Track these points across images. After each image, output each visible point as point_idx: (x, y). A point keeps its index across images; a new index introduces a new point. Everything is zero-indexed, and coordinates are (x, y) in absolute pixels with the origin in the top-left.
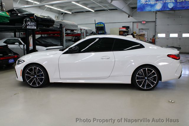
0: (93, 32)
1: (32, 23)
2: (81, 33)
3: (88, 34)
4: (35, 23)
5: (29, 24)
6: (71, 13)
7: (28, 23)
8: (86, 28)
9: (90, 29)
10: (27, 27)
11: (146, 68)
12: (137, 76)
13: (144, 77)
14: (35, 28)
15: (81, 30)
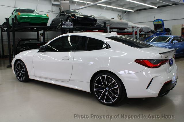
0: (151, 30)
1: (67, 23)
2: (133, 31)
3: (143, 33)
4: (71, 23)
5: (65, 23)
6: (133, 11)
7: (63, 23)
8: (141, 26)
9: (148, 27)
10: (63, 26)
11: (106, 76)
12: (95, 84)
13: (104, 87)
14: (72, 27)
15: (133, 28)
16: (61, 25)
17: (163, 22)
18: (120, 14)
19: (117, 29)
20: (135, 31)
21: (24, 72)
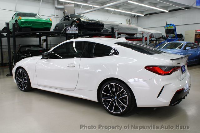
0: (163, 36)
1: (72, 28)
2: (143, 37)
3: (154, 38)
4: (76, 28)
5: (70, 28)
6: (143, 15)
7: (68, 28)
8: (152, 31)
9: (159, 32)
10: (67, 31)
11: (114, 84)
12: (103, 93)
13: (113, 96)
14: (77, 32)
15: (143, 33)
16: (66, 30)
17: (175, 27)
18: (129, 18)
19: (125, 35)
20: (145, 37)
21: (26, 80)
